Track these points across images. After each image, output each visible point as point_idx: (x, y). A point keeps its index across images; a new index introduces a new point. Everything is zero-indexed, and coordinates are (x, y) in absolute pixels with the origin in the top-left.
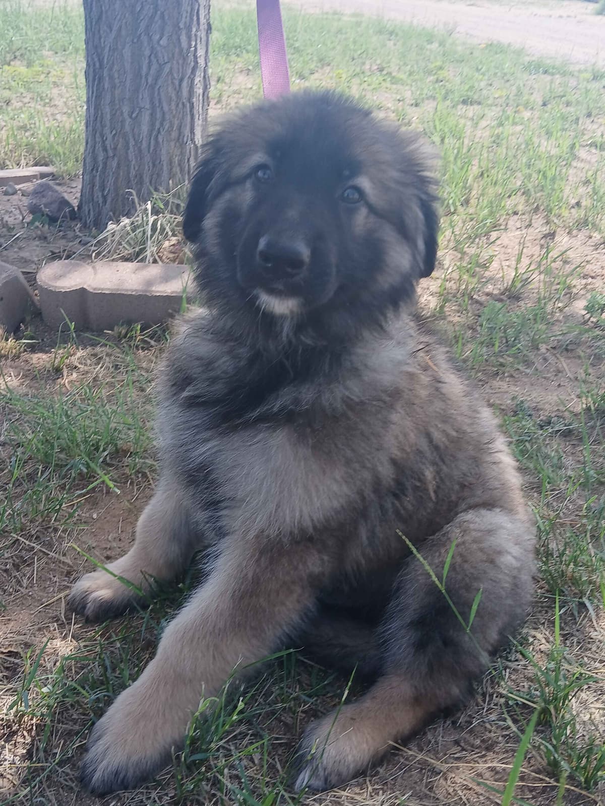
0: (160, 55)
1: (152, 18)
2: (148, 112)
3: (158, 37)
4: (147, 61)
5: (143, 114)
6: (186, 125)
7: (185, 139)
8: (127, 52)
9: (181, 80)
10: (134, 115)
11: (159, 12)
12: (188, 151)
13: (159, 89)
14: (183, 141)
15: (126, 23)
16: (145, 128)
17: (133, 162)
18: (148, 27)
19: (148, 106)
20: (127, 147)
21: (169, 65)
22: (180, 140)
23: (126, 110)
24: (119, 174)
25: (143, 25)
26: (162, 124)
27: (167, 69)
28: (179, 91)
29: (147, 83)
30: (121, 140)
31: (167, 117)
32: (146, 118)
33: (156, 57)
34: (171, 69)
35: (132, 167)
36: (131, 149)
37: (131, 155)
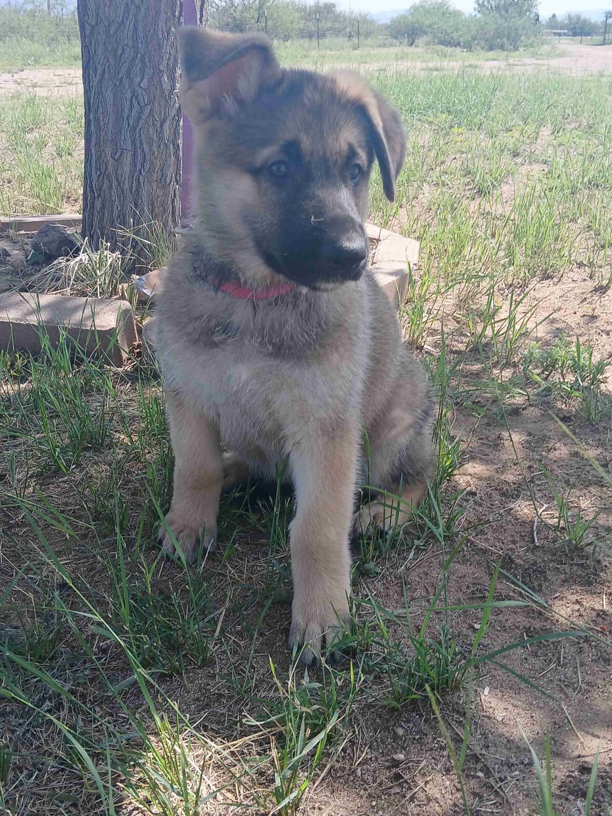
0: (141, 97)
1: (134, 59)
2: (130, 154)
3: (139, 79)
4: (128, 104)
5: (125, 154)
6: (169, 166)
7: (168, 180)
8: (109, 95)
9: (163, 123)
10: (116, 157)
11: (139, 55)
12: (172, 192)
13: (140, 131)
14: (165, 182)
15: (109, 66)
16: (127, 169)
17: (116, 202)
18: (129, 71)
19: (129, 148)
20: (110, 187)
21: (149, 107)
22: (163, 181)
23: (109, 151)
24: (104, 214)
25: (124, 69)
26: (143, 166)
27: (147, 111)
28: (160, 133)
29: (129, 125)
30: (105, 181)
31: (148, 158)
32: (127, 160)
33: (137, 97)
34: (151, 110)
35: (115, 207)
36: (114, 189)
37: (114, 197)
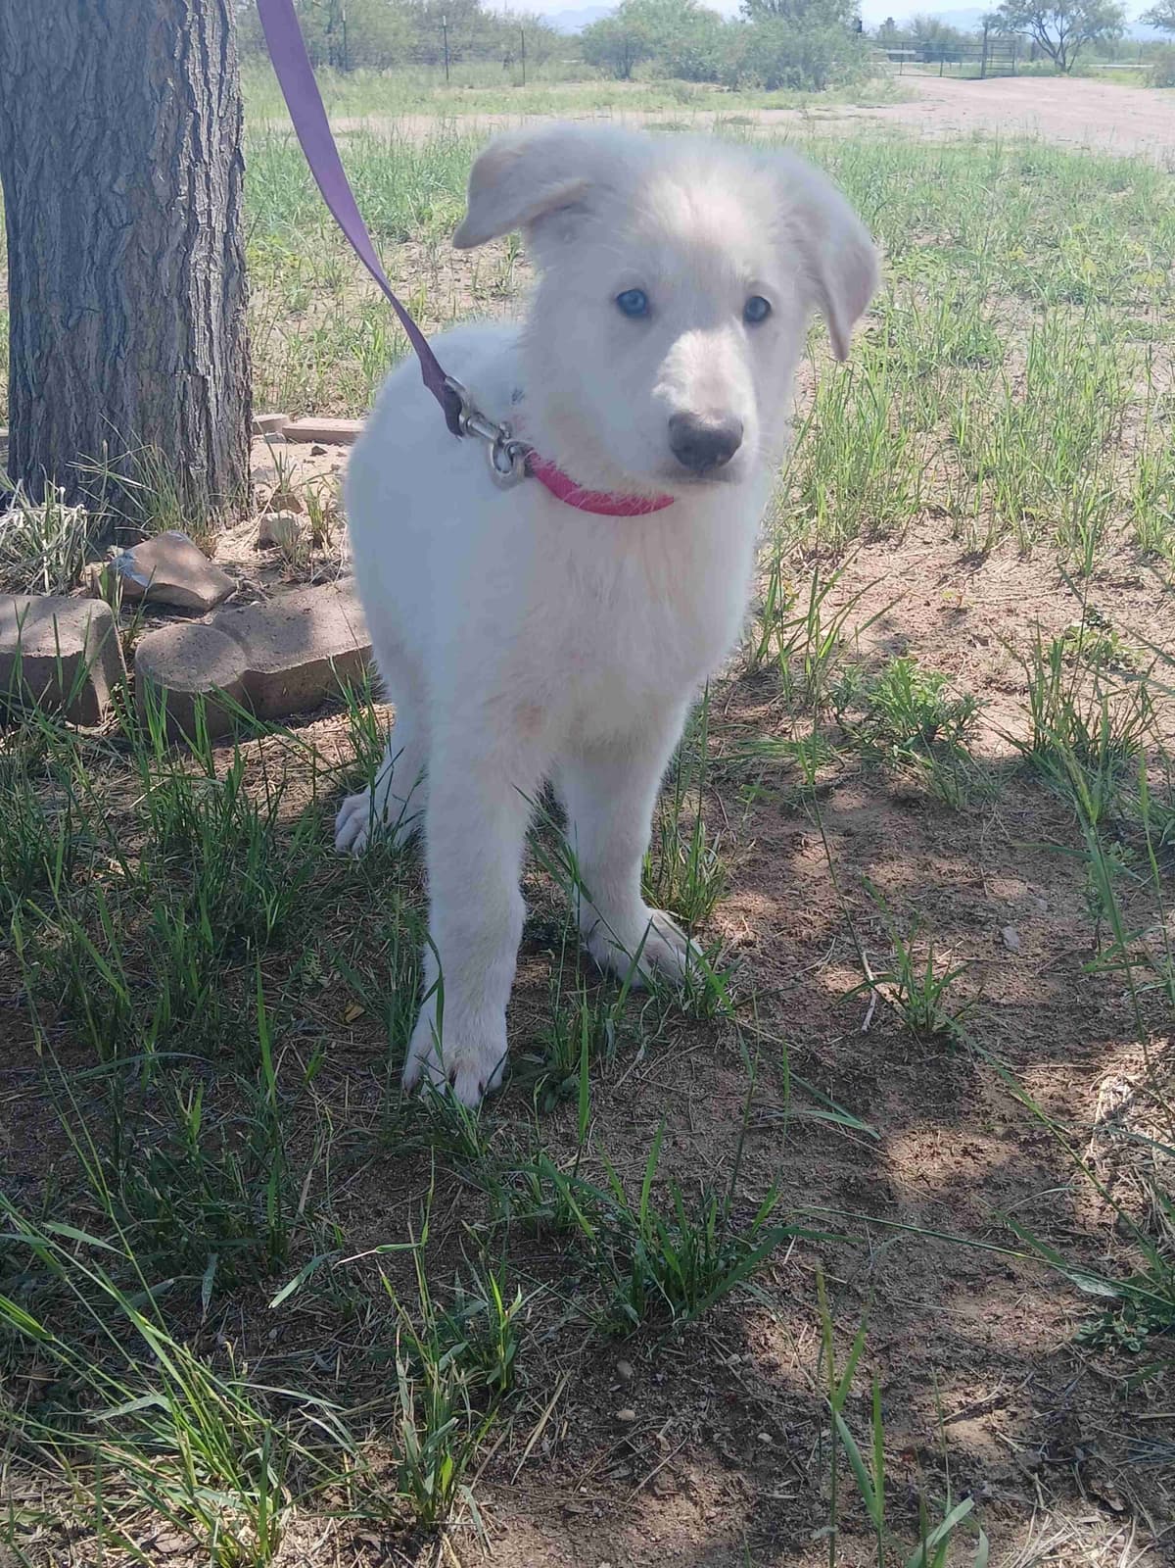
0: (114, 210)
1: (97, 141)
2: (96, 317)
3: (108, 178)
4: (91, 224)
5: (88, 319)
6: (172, 340)
7: (171, 366)
8: (54, 207)
9: (158, 257)
10: (71, 323)
11: (108, 132)
12: (179, 388)
13: (114, 274)
14: (166, 371)
15: (51, 153)
16: (92, 347)
17: (74, 409)
18: (91, 158)
19: (95, 306)
20: (61, 381)
21: (129, 229)
22: (162, 368)
23: (56, 313)
24: (50, 432)
25: (79, 162)
26: (122, 338)
27: (127, 235)
28: (154, 278)
29: (93, 263)
30: (51, 368)
31: (131, 324)
32: (92, 327)
33: (107, 214)
34: (135, 235)
35: (73, 419)
36: (69, 383)
37: (69, 396)
